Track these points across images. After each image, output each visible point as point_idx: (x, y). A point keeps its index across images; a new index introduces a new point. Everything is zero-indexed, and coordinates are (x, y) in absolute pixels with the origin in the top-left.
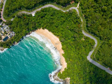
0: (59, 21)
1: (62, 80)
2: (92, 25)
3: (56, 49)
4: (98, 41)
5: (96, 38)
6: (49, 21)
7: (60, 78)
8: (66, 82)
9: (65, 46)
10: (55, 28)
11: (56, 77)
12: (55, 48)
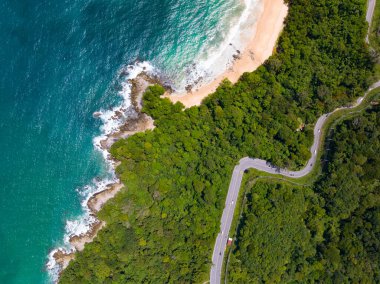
0: (330, 36)
1: (140, 106)
2: (362, 132)
3: (234, 56)
4: (307, 178)
5: (316, 169)
6: (321, 6)
7: (146, 98)
8: (136, 120)
9: (258, 78)
10: (305, 31)
11: (145, 84)
12: (236, 54)
